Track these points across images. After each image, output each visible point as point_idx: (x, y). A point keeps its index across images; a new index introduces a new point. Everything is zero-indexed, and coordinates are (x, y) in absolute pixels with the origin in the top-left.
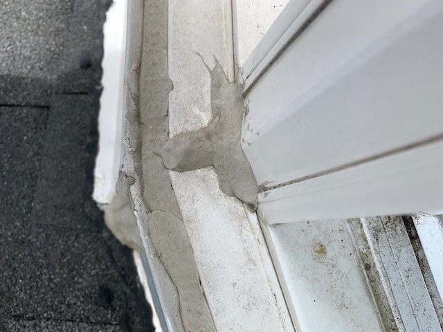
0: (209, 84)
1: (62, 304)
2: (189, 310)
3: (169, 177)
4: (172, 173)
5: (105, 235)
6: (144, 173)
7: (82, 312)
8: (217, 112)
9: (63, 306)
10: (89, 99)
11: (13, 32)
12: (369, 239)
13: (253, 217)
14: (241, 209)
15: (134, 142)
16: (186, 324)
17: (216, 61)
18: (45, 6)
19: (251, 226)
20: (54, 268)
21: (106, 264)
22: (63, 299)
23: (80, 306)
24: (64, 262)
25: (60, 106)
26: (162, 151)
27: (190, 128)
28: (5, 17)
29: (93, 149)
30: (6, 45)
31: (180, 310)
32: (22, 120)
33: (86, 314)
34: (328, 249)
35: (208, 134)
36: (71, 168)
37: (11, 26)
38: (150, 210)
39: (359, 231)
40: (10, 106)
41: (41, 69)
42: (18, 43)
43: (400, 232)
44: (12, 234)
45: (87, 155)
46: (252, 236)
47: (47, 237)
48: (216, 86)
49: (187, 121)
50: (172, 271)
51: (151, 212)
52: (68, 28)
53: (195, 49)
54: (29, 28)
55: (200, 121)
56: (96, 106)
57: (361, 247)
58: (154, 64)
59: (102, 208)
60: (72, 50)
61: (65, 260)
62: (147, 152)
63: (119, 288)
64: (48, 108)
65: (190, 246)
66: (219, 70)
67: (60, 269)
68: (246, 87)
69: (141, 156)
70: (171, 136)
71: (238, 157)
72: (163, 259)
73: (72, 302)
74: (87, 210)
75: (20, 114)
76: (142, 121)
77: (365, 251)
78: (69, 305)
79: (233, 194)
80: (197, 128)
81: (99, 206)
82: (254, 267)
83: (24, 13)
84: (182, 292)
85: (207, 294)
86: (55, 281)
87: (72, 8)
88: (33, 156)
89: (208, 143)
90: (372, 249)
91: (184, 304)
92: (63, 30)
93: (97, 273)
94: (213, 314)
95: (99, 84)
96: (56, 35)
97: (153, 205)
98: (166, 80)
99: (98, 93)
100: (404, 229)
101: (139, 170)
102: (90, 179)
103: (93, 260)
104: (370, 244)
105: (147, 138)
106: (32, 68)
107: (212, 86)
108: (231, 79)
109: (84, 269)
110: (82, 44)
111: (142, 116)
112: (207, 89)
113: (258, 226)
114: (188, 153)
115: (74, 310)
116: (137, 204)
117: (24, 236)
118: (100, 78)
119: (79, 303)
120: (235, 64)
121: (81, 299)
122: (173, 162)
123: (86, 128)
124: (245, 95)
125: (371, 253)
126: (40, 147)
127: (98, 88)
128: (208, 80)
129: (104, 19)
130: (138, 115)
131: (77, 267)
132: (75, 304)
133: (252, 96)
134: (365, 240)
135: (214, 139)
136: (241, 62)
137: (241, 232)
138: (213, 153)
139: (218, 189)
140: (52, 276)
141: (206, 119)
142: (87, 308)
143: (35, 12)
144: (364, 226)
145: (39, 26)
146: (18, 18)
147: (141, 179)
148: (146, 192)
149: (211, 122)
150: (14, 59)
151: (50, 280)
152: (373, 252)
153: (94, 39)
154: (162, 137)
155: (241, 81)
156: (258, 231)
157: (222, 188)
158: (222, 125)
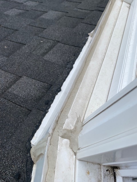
0: (76, 120)
1: (4, 172)
2: (49, 175)
3: (59, 138)
4: (60, 137)
5: (28, 155)
6: (53, 135)
7: (9, 178)
8: (75, 127)
9: (4, 173)
10: (43, 113)
11: (32, 88)
12: (102, 176)
13: (74, 156)
14: (72, 153)
15: (54, 127)
16: (47, 179)
17: (80, 116)
18: (43, 85)
19: (73, 159)
20: (8, 159)
21: (24, 165)
22: (5, 171)
23: (9, 176)
24: (12, 159)
25: (34, 112)
26: (59, 131)
27: (68, 129)
28: (32, 84)
29: (37, 127)
30: (28, 91)
31: (47, 174)
32: (22, 111)
33: (9, 180)
34: (90, 173)
35: (71, 131)
36: (29, 130)
37: (32, 87)
38: (50, 145)
39: (100, 173)
40: (21, 106)
41: (34, 100)
42: (31, 91)
43: (112, 179)
44: (2, 143)
45: (35, 128)
46: (72, 161)
47: (12, 148)
48: (77, 122)
49: (68, 127)
50: (49, 162)
51: (51, 145)
52: (46, 93)
53: (76, 112)
54: (36, 89)
55: (71, 128)
56: (44, 116)
57: (100, 178)
58: (66, 111)
59: (32, 146)
60: (45, 99)
61: (13, 158)
62: (56, 130)
63: (24, 175)
64: (31, 111)
65: (56, 157)
66: (79, 118)
67: (10, 160)
68: (84, 124)
69: (54, 131)
70: (63, 128)
71: (76, 139)
72: (48, 158)
73: (7, 173)
74: (27, 145)
75: (22, 109)
76: (58, 123)
77: (100, 179)
78: (6, 174)
79: (72, 149)
80: (70, 129)
81: (31, 144)
82: (70, 170)
83: (37, 85)
84: (49, 169)
85: (55, 171)
86: (6, 163)
87: (50, 88)
88: (20, 122)
89: (71, 133)
90: (102, 180)
91: (48, 173)
92: (45, 92)
93: (20, 167)
94: (55, 178)
95: (48, 110)
96: (42, 93)
97: (52, 143)
98: (67, 116)
99: (46, 113)
100: (114, 179)
101: (52, 134)
102: (33, 135)
103: (21, 162)
104: (102, 178)
105: (57, 127)
106: (32, 99)
107: (77, 121)
108: (81, 121)
109: (17, 164)
110: (48, 98)
111: (58, 122)
112: (75, 121)
113: (75, 159)
114: (65, 134)
115: (6, 177)
116: (48, 141)
117: (5, 145)
118: (49, 109)
119: (9, 175)
120: (84, 118)
121: (11, 174)
122: (61, 135)
123: (38, 120)
124: (83, 126)
125: (101, 181)
126: (23, 121)
127: (47, 111)
128: (76, 119)
129: (57, 94)
130: (57, 121)
131: (15, 162)
132: (8, 174)
133: (84, 126)
134: (101, 176)
135: (72, 133)
136: (85, 118)
137: (70, 159)
138: (71, 136)
139: (69, 146)
140: (6, 162)
141: (72, 128)
142: (11, 178)
143: (40, 86)
144: (102, 172)
145: (39, 89)
146: (35, 85)
147: (52, 136)
148: (51, 140)
149: (73, 129)
150: (28, 95)
151: (5, 162)
152: (102, 181)
153: (52, 98)
154: (61, 128)
155: (83, 123)
156: (74, 161)
157: (70, 146)
158: (75, 131)
